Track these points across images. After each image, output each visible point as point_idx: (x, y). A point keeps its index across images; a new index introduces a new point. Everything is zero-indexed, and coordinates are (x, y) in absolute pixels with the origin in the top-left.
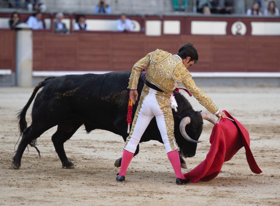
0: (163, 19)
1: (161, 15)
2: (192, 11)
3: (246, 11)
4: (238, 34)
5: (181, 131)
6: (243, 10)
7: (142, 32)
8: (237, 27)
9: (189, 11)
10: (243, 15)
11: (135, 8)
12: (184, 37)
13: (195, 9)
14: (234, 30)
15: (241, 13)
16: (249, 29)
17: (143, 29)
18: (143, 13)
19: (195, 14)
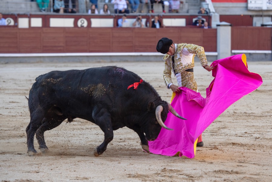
0: (30, 16)
1: (29, 14)
2: (50, 11)
3: (87, 11)
4: (82, 27)
5: (157, 118)
6: (85, 11)
7: (16, 26)
8: (81, 22)
9: (48, 11)
10: (85, 14)
11: (10, 9)
12: (44, 29)
13: (52, 10)
14: (79, 24)
15: (83, 12)
16: (89, 23)
17: (16, 24)
18: (16, 13)
19: (52, 13)
